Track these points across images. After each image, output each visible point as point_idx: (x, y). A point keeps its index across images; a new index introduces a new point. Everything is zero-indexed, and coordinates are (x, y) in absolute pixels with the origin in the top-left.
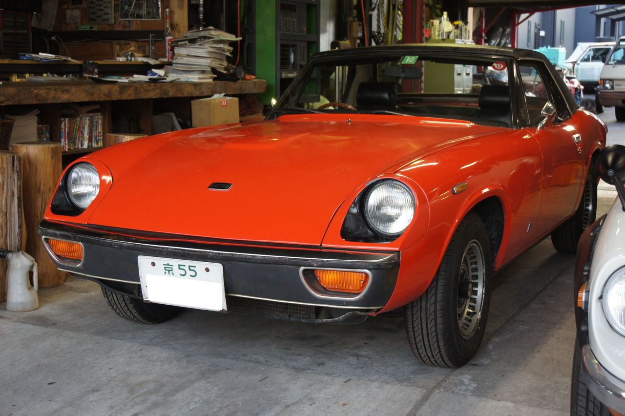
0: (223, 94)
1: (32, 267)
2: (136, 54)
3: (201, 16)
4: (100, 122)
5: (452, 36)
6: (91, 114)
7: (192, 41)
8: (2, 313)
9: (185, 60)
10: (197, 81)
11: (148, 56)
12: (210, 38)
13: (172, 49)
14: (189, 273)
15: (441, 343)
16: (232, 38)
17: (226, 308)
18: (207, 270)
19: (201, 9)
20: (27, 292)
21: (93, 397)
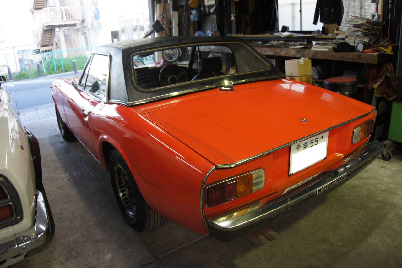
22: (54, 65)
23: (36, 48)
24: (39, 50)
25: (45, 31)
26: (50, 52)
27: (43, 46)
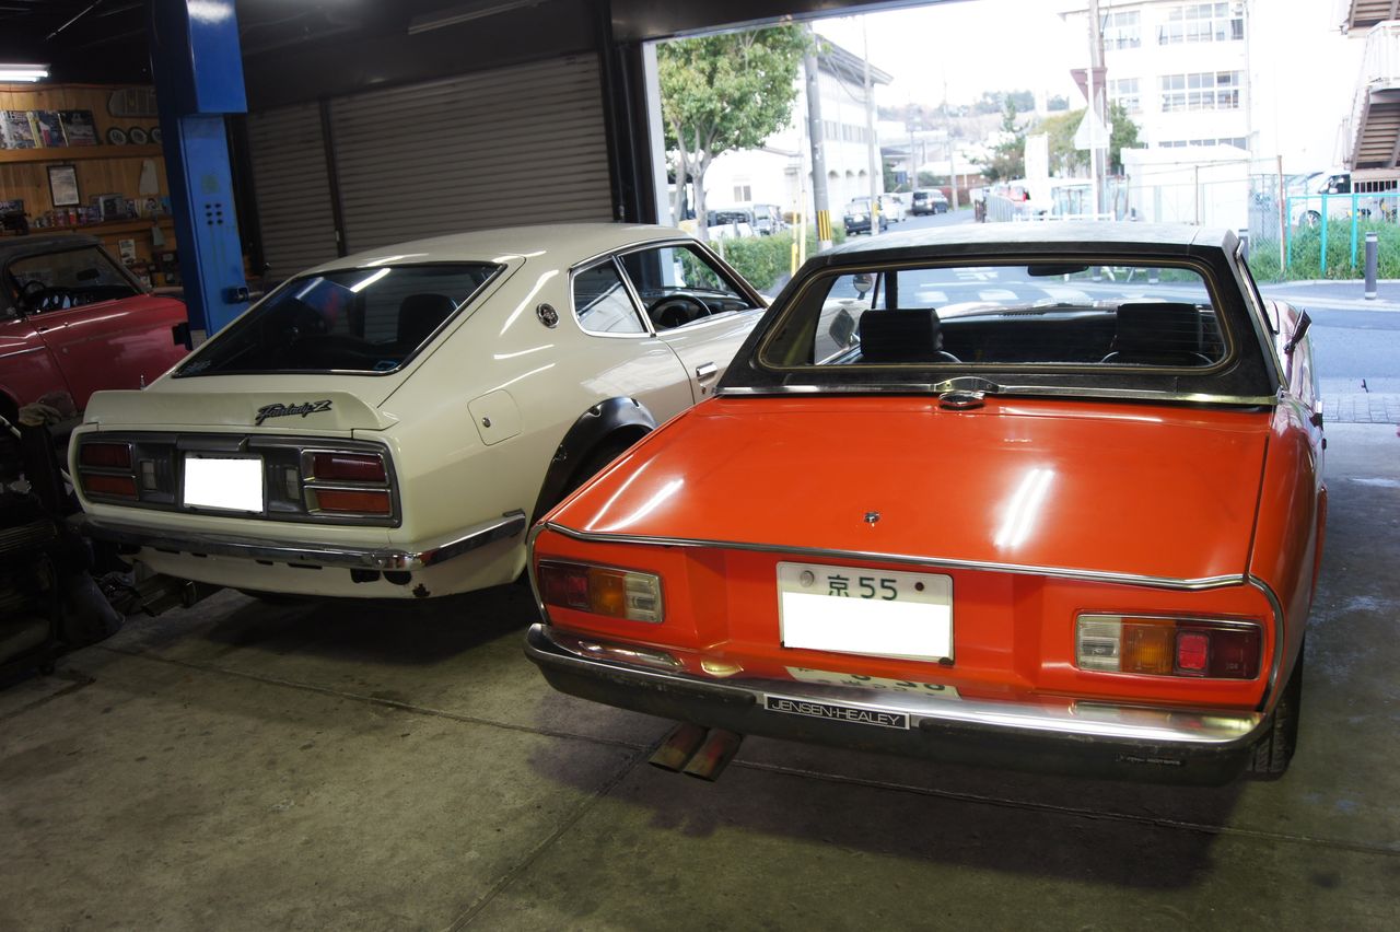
22: (1320, 246)
23: (1341, 171)
24: (1346, 177)
25: (1374, 111)
26: (1386, 193)
27: (1361, 166)
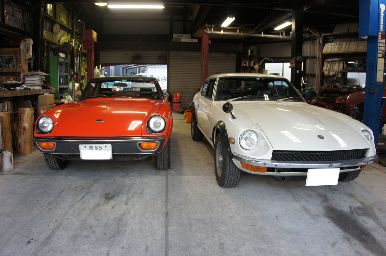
0: (48, 93)
1: (11, 156)
2: (14, 80)
3: (32, 67)
4: (10, 104)
5: (99, 74)
6: (7, 101)
7: (32, 75)
8: (2, 173)
9: (29, 82)
10: (38, 89)
11: (16, 81)
12: (38, 74)
13: (24, 78)
14: (99, 148)
15: (167, 162)
16: (45, 74)
17: (112, 158)
18: (106, 147)
19: (32, 64)
20: (11, 164)
21: (63, 194)
